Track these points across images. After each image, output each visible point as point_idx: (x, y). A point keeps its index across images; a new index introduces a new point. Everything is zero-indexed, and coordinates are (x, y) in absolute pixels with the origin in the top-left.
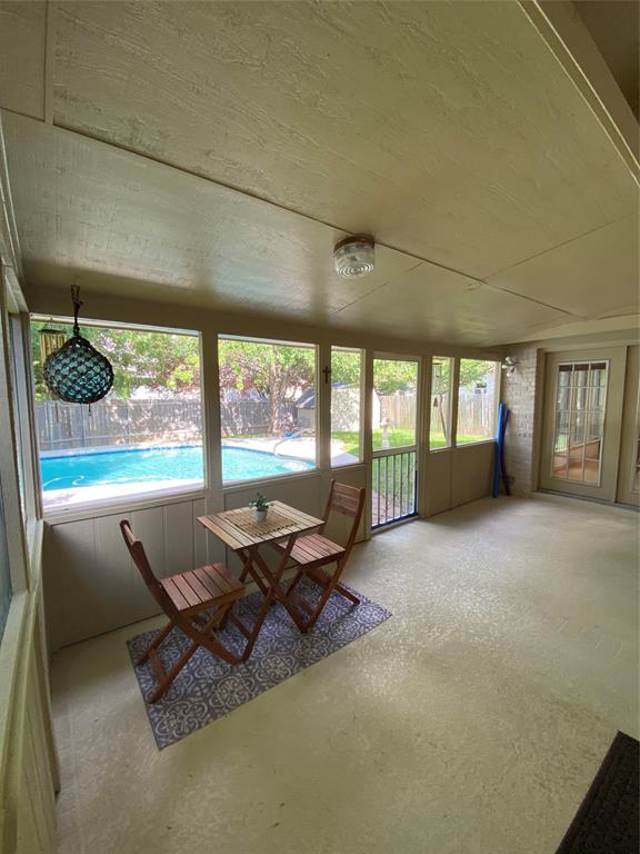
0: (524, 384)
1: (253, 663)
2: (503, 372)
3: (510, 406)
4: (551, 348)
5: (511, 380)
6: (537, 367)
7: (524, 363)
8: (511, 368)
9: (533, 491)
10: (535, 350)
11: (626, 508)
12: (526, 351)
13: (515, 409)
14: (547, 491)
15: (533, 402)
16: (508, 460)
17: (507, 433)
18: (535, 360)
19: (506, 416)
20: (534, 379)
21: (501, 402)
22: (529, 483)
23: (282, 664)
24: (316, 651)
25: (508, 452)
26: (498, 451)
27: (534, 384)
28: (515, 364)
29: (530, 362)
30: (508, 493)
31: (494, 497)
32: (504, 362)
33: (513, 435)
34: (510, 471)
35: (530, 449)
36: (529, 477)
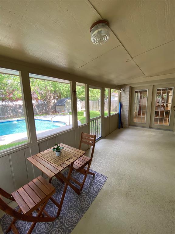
0: (126, 97)
1: (62, 217)
2: (120, 93)
3: (122, 103)
4: (133, 86)
5: (122, 95)
6: (130, 92)
7: (126, 90)
8: (123, 92)
9: (129, 126)
10: (129, 87)
11: (152, 129)
12: (126, 87)
13: (124, 104)
14: (132, 126)
15: (128, 102)
16: (122, 118)
17: (121, 111)
18: (129, 90)
19: (121, 106)
20: (129, 95)
21: (120, 102)
22: (128, 124)
23: (75, 214)
24: (86, 203)
25: (122, 116)
26: (119, 116)
27: (129, 96)
28: (124, 91)
29: (128, 90)
30: (122, 127)
31: (119, 128)
32: (121, 90)
33: (123, 111)
34: (122, 121)
35: (128, 115)
36: (127, 122)
